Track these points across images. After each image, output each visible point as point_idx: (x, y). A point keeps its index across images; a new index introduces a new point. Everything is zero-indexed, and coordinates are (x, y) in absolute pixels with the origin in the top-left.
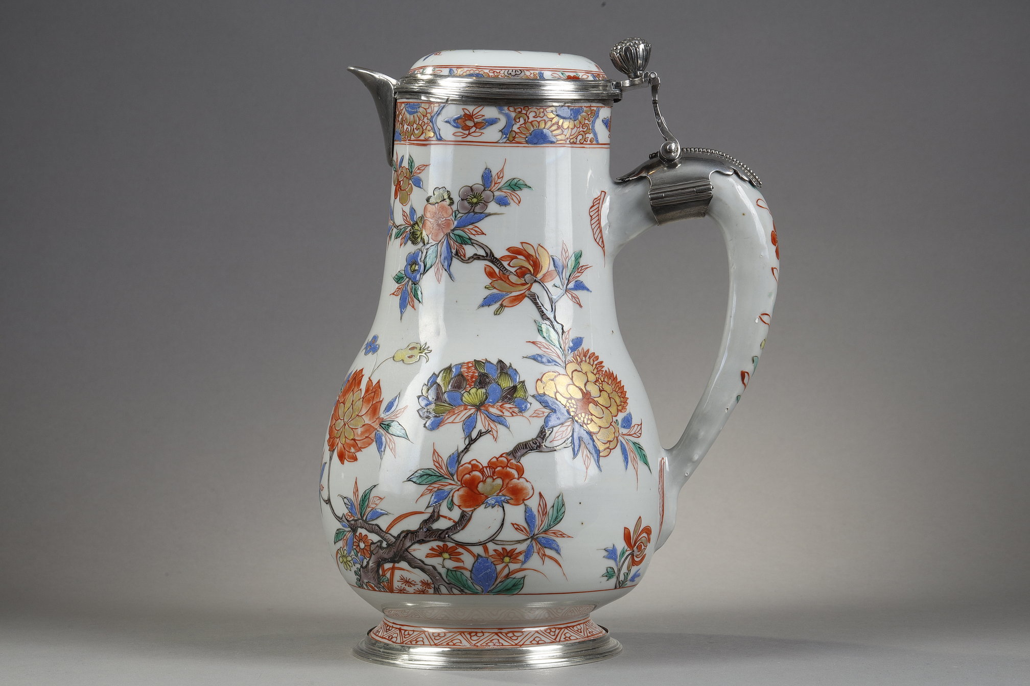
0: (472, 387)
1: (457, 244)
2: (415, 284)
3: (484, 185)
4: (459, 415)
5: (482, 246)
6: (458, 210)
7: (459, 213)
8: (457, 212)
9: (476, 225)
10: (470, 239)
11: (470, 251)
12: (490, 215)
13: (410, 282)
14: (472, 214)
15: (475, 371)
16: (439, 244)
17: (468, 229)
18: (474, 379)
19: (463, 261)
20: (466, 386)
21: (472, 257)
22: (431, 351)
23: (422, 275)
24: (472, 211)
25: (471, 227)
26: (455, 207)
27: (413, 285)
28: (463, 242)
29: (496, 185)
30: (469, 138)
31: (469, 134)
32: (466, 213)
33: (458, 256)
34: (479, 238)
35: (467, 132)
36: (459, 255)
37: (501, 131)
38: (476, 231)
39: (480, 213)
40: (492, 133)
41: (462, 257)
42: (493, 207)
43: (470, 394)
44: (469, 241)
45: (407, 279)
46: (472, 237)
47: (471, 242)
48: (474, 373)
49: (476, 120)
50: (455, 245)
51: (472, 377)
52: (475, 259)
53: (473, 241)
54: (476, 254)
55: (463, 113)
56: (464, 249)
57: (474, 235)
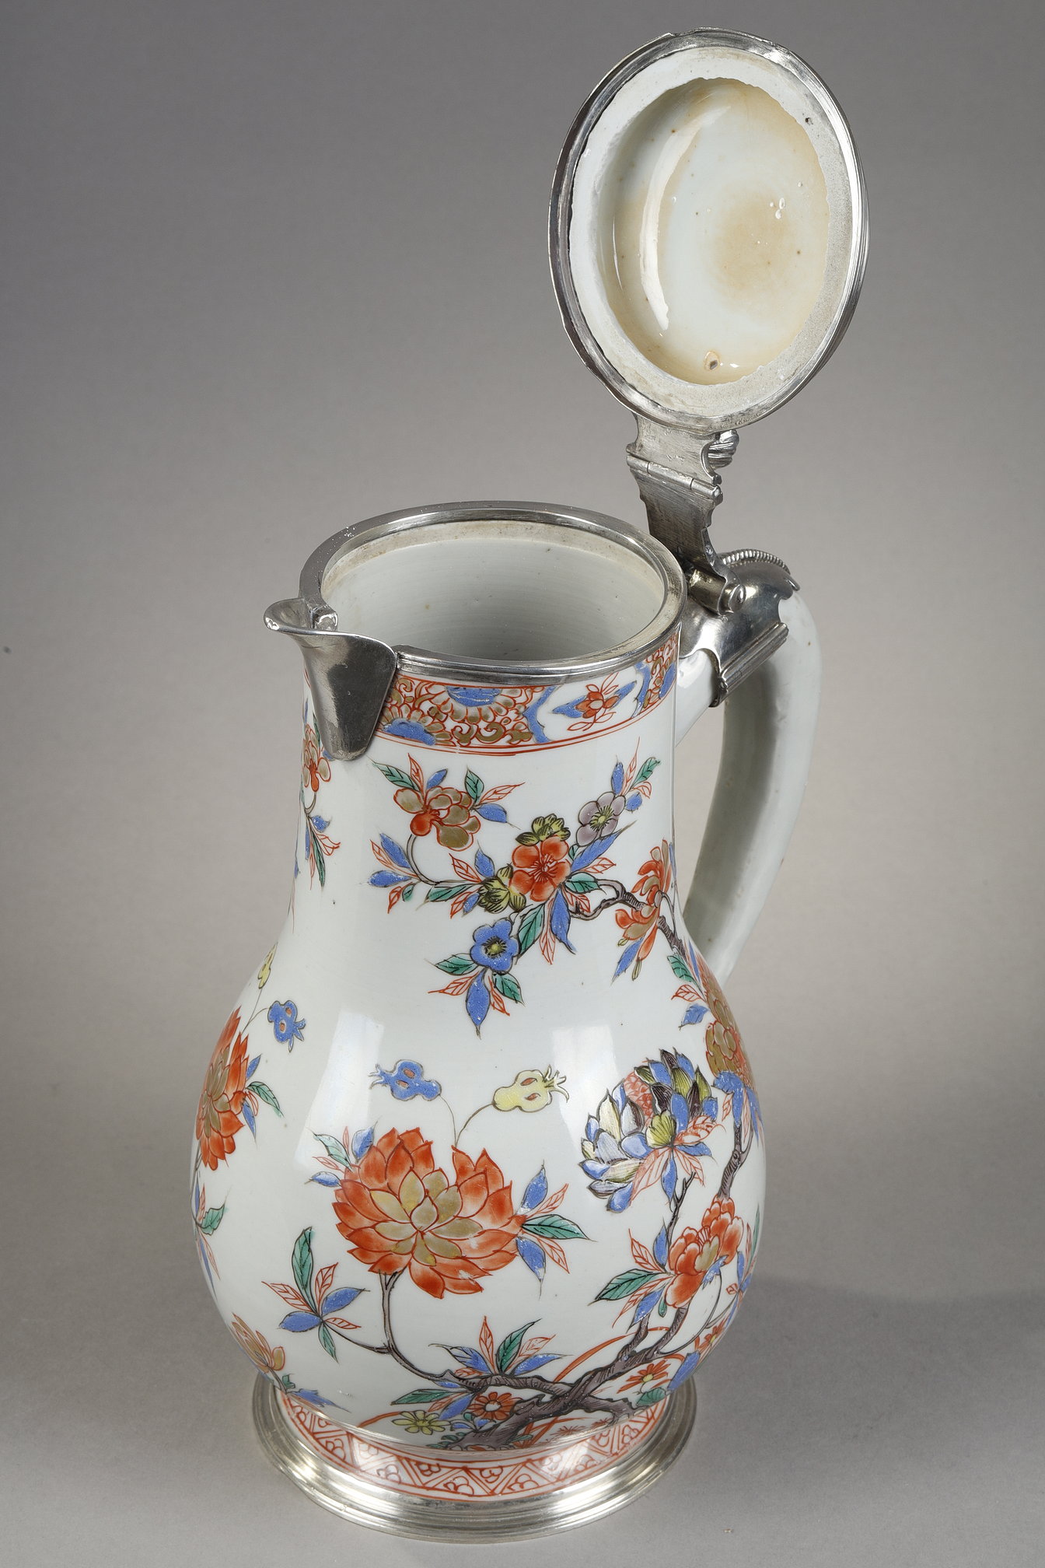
0: (652, 1116)
1: (577, 895)
2: (501, 974)
3: (614, 792)
4: (652, 1170)
5: (611, 884)
6: (577, 844)
7: (579, 846)
8: (575, 847)
9: (601, 856)
10: (596, 881)
11: (595, 898)
12: (621, 832)
13: (489, 973)
14: (599, 841)
15: (644, 1086)
16: (546, 905)
17: (593, 868)
18: (649, 1102)
19: (587, 918)
20: (644, 1118)
21: (600, 907)
22: (565, 1077)
23: (515, 959)
24: (598, 836)
25: (596, 862)
26: (571, 841)
27: (498, 976)
28: (586, 890)
29: (628, 783)
30: (596, 727)
31: (595, 721)
32: (590, 844)
33: (580, 913)
34: (609, 874)
35: (591, 720)
36: (581, 910)
37: (636, 699)
38: (603, 866)
39: (607, 836)
40: (627, 706)
41: (585, 913)
42: (625, 818)
43: (654, 1128)
44: (594, 885)
45: (480, 968)
46: (598, 876)
47: (597, 884)
48: (644, 1090)
49: (605, 697)
50: (574, 898)
51: (645, 1098)
52: (604, 908)
53: (600, 883)
54: (604, 901)
55: (587, 692)
56: (587, 900)
57: (601, 872)
